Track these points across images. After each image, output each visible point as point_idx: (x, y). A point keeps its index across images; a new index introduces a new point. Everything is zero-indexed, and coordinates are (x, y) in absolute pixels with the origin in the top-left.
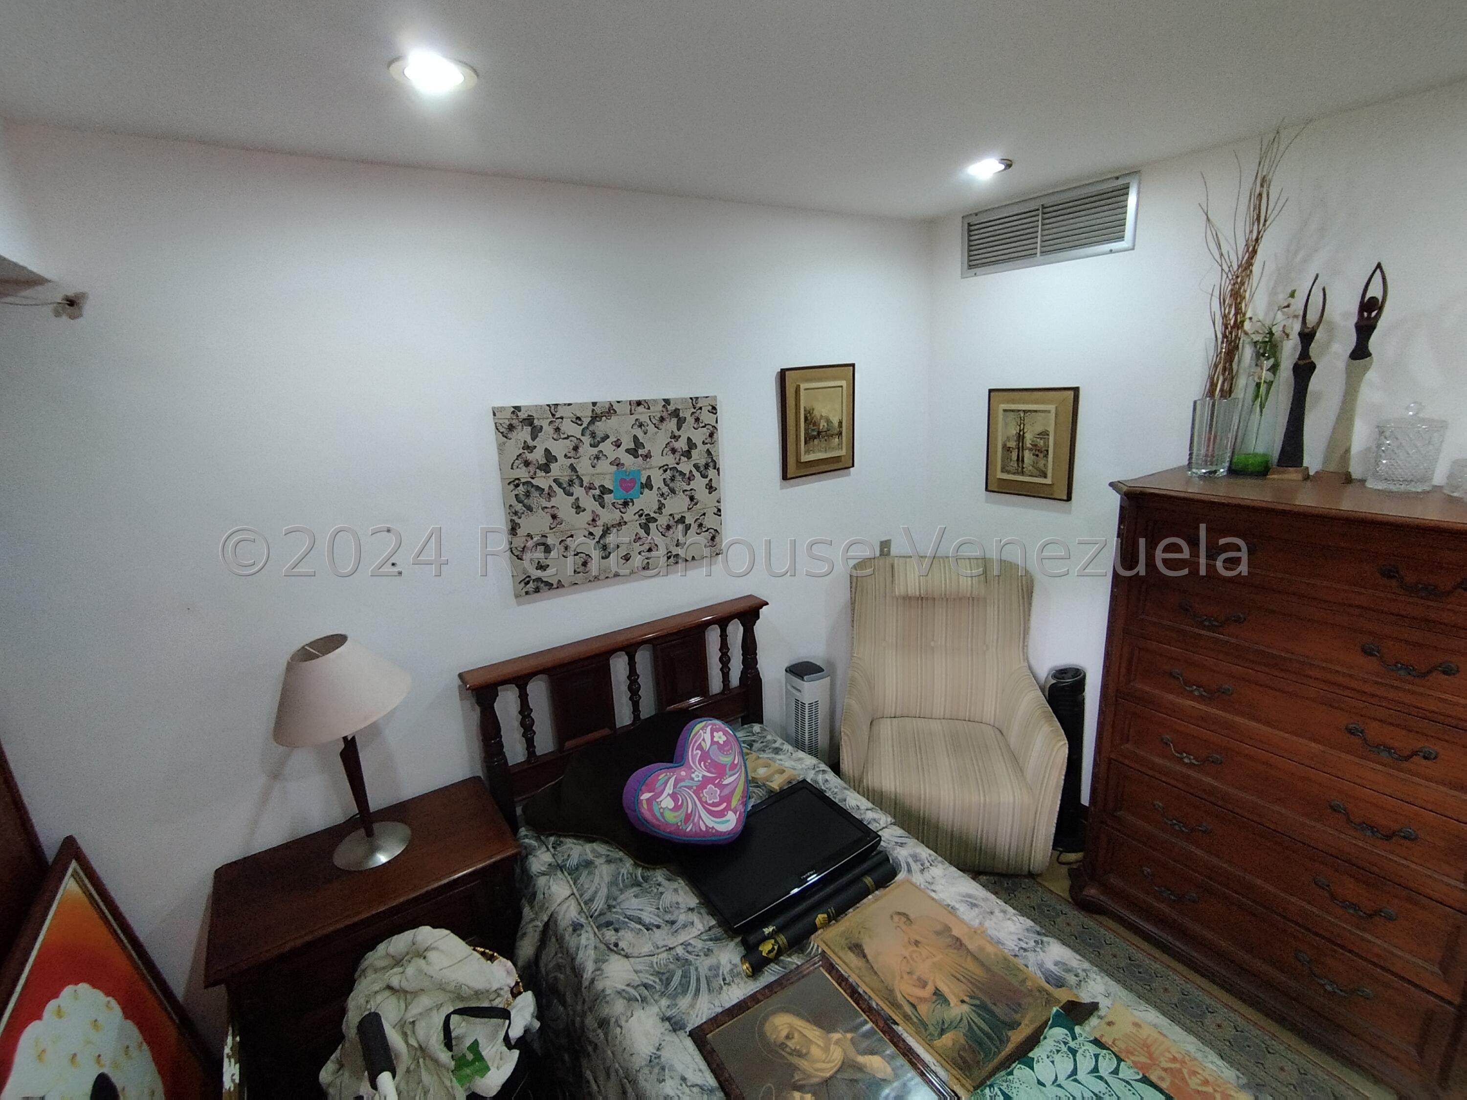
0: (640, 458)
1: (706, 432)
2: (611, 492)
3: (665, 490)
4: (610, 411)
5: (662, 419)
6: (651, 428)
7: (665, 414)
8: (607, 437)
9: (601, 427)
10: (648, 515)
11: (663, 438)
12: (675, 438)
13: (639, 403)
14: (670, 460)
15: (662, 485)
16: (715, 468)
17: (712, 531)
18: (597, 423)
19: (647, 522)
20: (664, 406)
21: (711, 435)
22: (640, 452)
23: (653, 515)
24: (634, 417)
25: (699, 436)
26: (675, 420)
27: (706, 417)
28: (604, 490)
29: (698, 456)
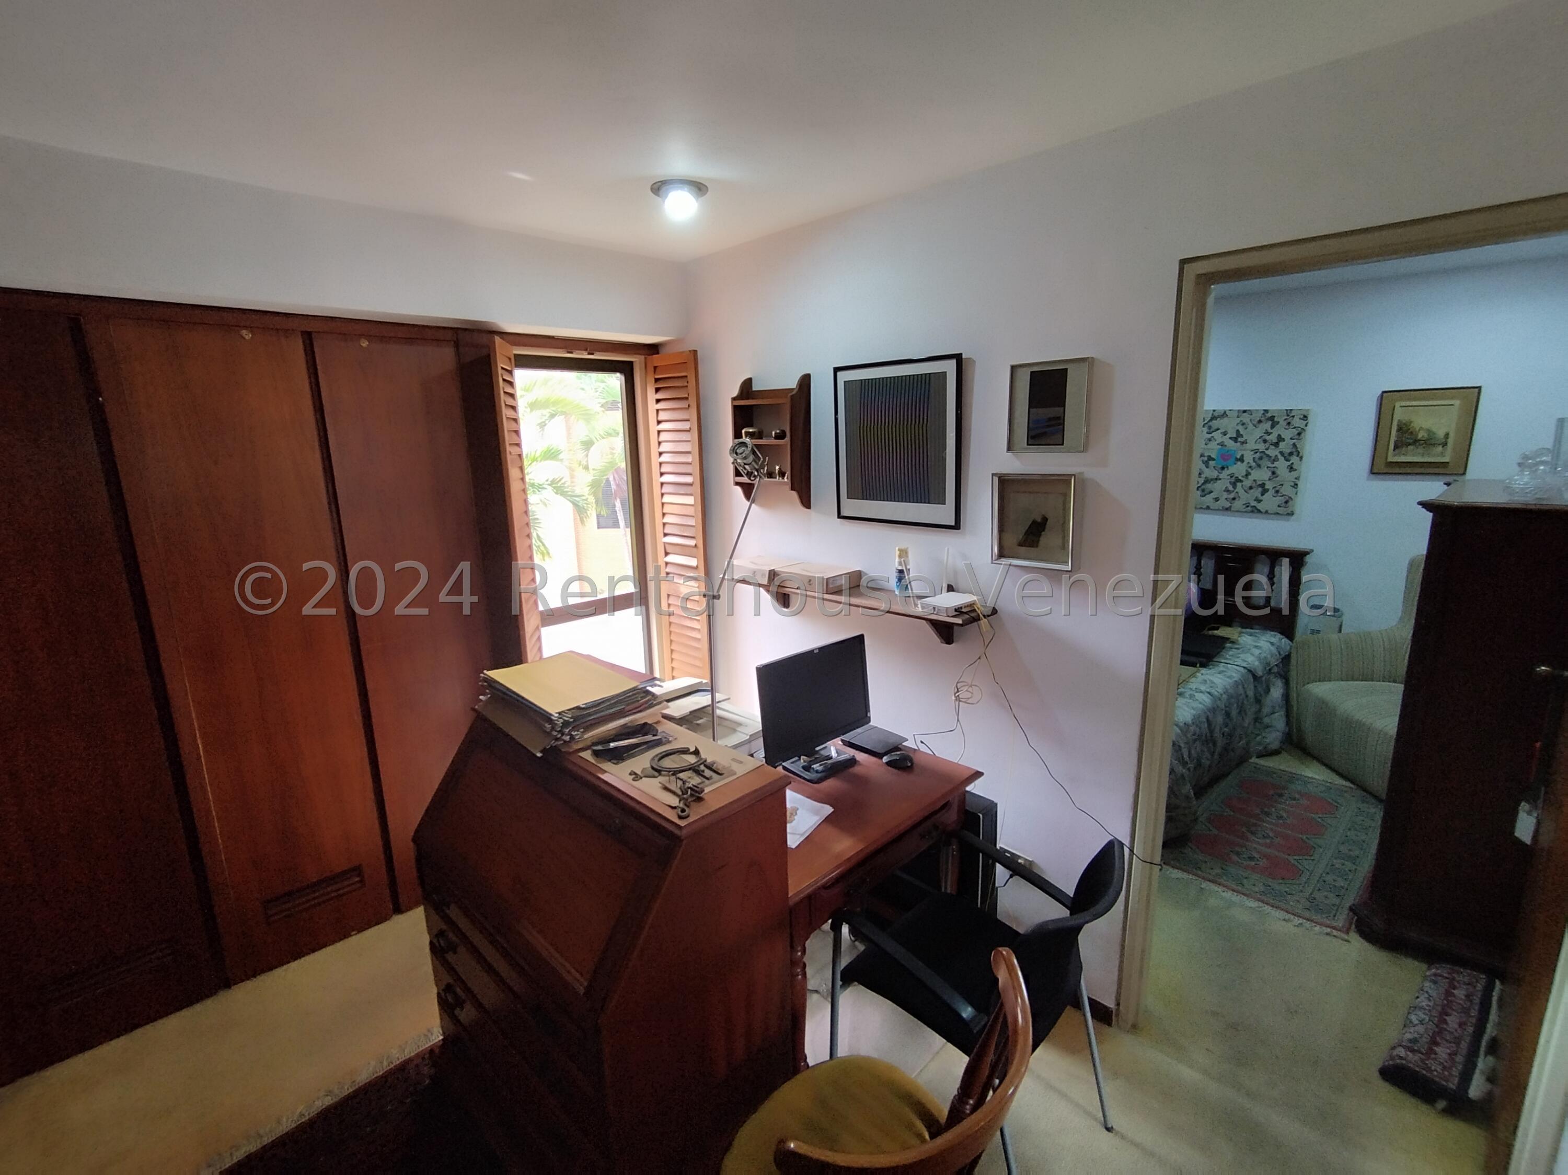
0: (1239, 444)
1: (1295, 432)
2: (1213, 459)
3: (1253, 464)
4: (1224, 414)
5: (1260, 421)
6: (1251, 426)
7: (1262, 419)
8: (1218, 429)
9: (1215, 424)
10: (1237, 477)
11: (1259, 432)
12: (1269, 434)
13: (1245, 411)
14: (1262, 447)
15: (1251, 461)
16: (1298, 456)
17: (1287, 498)
18: (1214, 421)
19: (1236, 481)
20: (1263, 414)
21: (1299, 434)
22: (1239, 439)
23: (1240, 478)
24: (1239, 419)
25: (1287, 434)
26: (1270, 423)
27: (1297, 422)
28: (1210, 458)
29: (1284, 447)
